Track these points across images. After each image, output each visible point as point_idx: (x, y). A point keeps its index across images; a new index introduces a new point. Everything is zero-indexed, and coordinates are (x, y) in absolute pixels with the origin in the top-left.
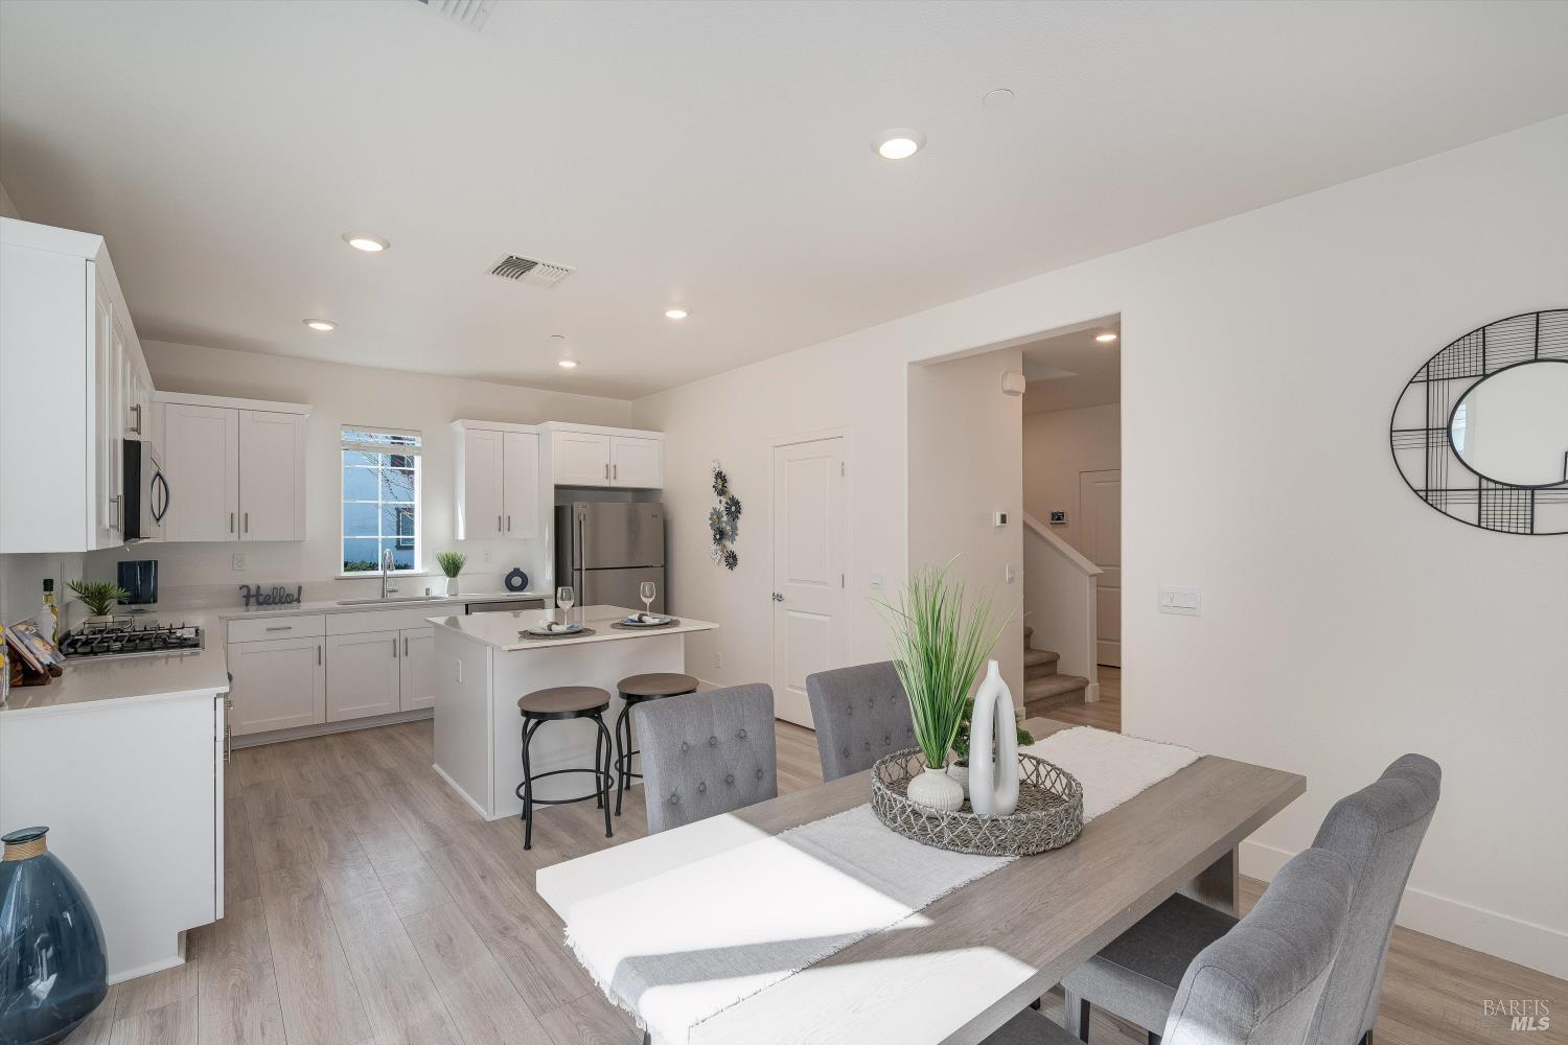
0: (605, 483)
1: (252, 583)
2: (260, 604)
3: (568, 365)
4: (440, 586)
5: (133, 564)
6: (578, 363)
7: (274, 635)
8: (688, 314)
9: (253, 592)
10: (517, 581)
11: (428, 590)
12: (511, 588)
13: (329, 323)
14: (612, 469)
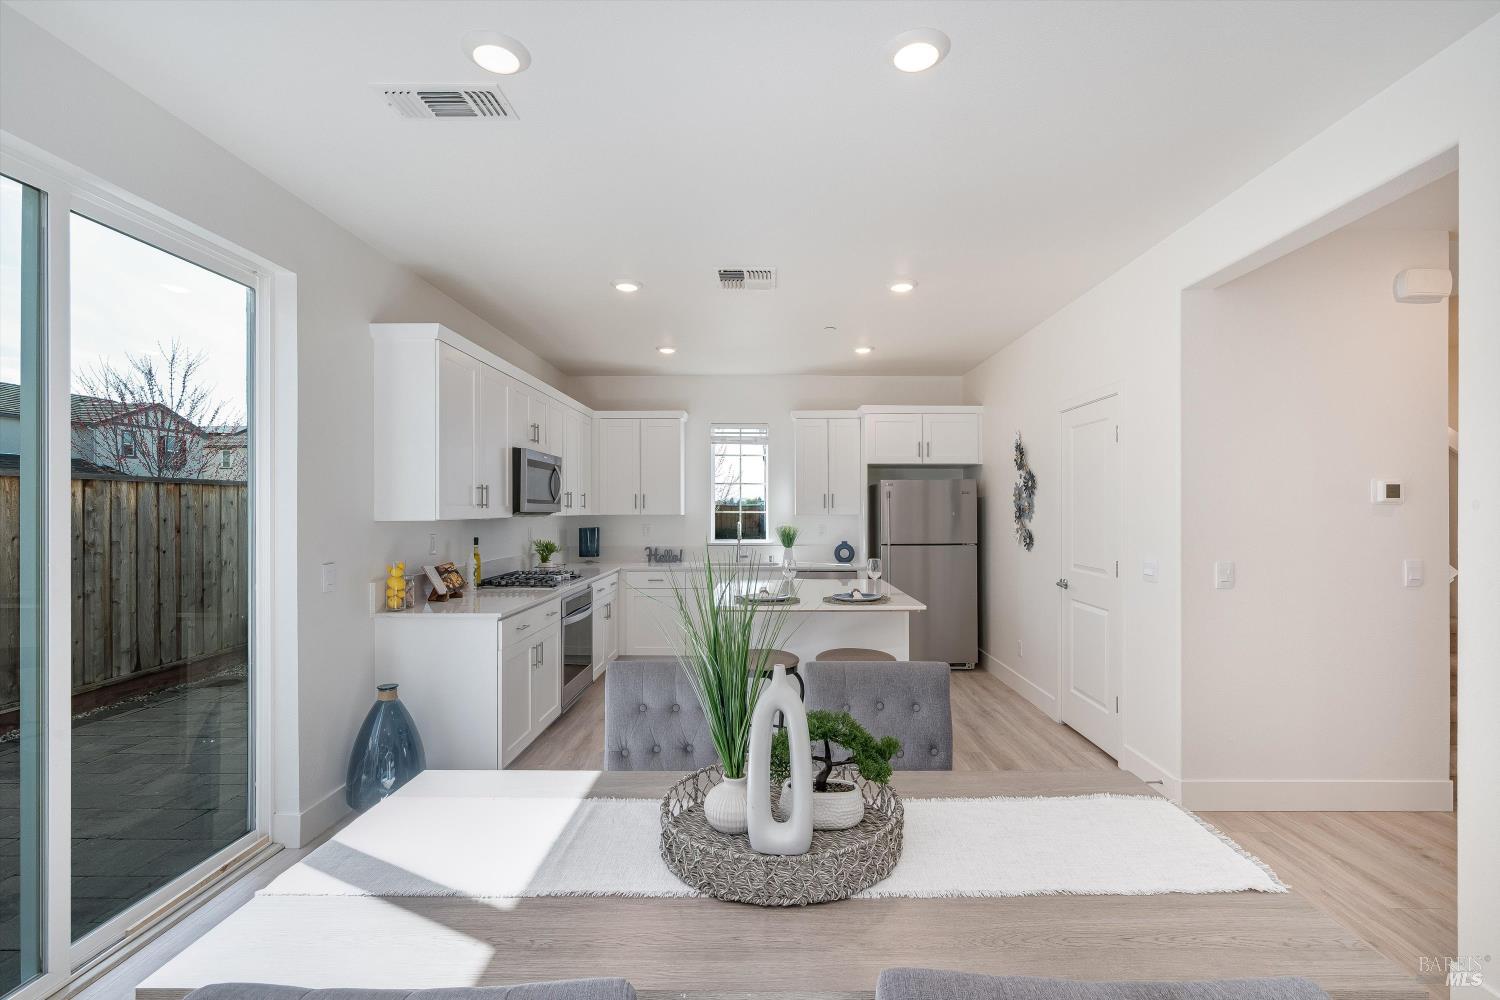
0: (918, 461)
1: (653, 545)
2: (657, 561)
3: (863, 351)
4: (779, 554)
5: (586, 530)
6: (873, 348)
7: (654, 585)
8: (914, 287)
9: (653, 550)
10: (845, 553)
11: (770, 557)
12: (840, 559)
13: (672, 347)
14: (925, 446)
